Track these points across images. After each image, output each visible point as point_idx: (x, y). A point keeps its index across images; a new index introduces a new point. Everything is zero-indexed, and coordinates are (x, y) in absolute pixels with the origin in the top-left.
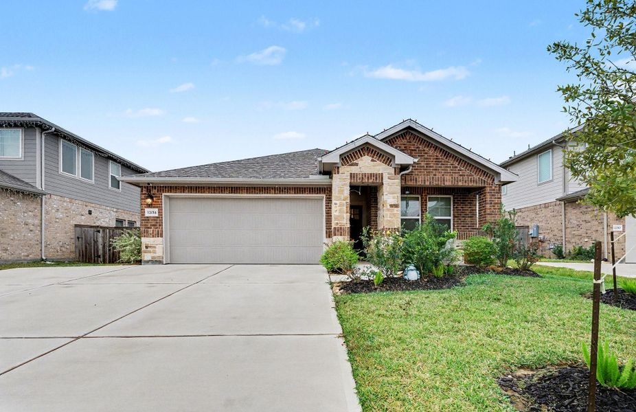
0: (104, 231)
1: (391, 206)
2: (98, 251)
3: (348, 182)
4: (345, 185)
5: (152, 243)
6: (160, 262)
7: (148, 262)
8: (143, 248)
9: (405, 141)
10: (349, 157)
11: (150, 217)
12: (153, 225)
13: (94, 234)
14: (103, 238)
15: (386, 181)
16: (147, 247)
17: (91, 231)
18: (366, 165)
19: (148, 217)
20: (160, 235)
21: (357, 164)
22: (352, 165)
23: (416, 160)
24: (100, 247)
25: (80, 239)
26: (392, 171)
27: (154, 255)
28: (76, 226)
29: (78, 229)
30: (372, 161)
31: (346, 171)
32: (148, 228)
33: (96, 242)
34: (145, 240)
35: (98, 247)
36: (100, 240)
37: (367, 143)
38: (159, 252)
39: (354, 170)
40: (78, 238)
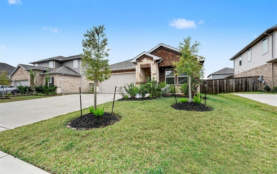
1: (153, 74)
3: (140, 67)
9: (161, 51)
10: (139, 59)
15: (151, 66)
18: (145, 61)
20: (98, 86)
21: (142, 62)
22: (141, 62)
23: (160, 58)
26: (153, 62)
28: (90, 84)
30: (147, 60)
31: (139, 64)
37: (144, 55)
39: (141, 63)
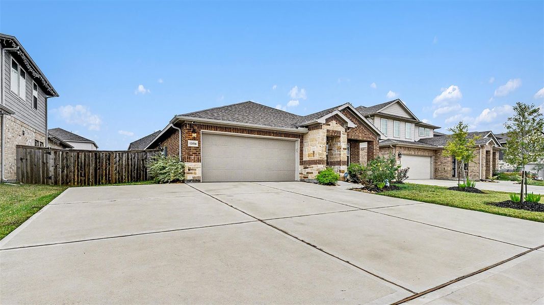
0: (55, 153)
1: (344, 149)
2: (47, 173)
3: (326, 134)
4: (324, 136)
5: (193, 167)
6: (199, 181)
7: (190, 181)
8: (187, 171)
11: (192, 147)
12: (194, 153)
13: (43, 156)
14: (55, 159)
15: (342, 135)
16: (189, 170)
17: (39, 153)
18: (334, 126)
19: (190, 147)
20: (199, 160)
21: (329, 125)
22: (327, 125)
23: (356, 126)
24: (52, 169)
25: (24, 160)
26: (344, 130)
27: (195, 175)
28: (18, 146)
29: (21, 149)
30: (336, 124)
31: (325, 128)
32: (191, 155)
33: (45, 164)
34: (188, 165)
35: (48, 170)
36: (51, 162)
37: (337, 114)
38: (199, 173)
40: (21, 159)
